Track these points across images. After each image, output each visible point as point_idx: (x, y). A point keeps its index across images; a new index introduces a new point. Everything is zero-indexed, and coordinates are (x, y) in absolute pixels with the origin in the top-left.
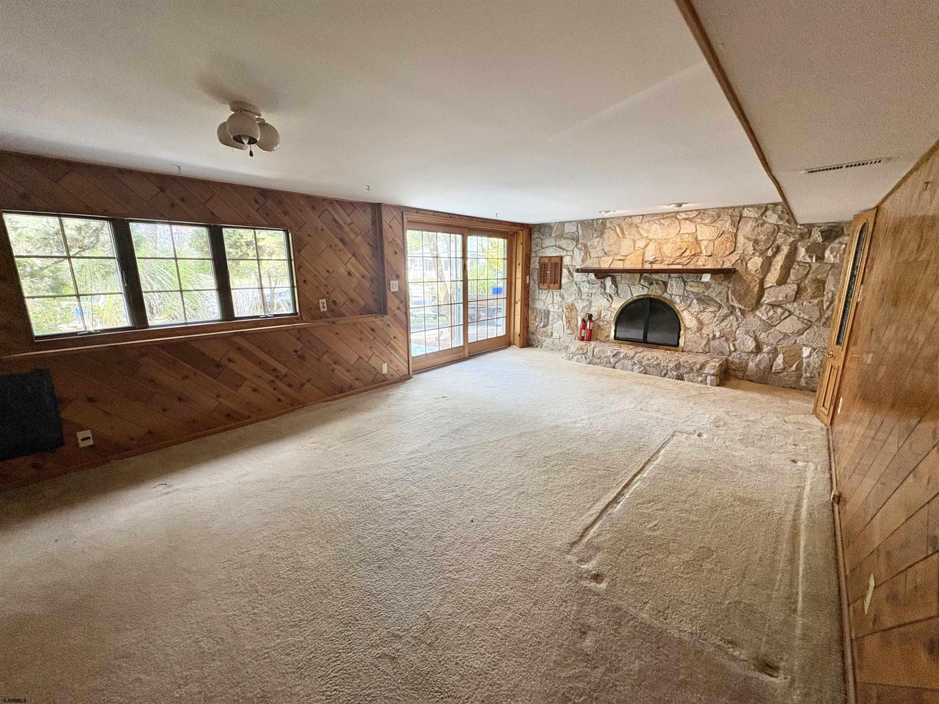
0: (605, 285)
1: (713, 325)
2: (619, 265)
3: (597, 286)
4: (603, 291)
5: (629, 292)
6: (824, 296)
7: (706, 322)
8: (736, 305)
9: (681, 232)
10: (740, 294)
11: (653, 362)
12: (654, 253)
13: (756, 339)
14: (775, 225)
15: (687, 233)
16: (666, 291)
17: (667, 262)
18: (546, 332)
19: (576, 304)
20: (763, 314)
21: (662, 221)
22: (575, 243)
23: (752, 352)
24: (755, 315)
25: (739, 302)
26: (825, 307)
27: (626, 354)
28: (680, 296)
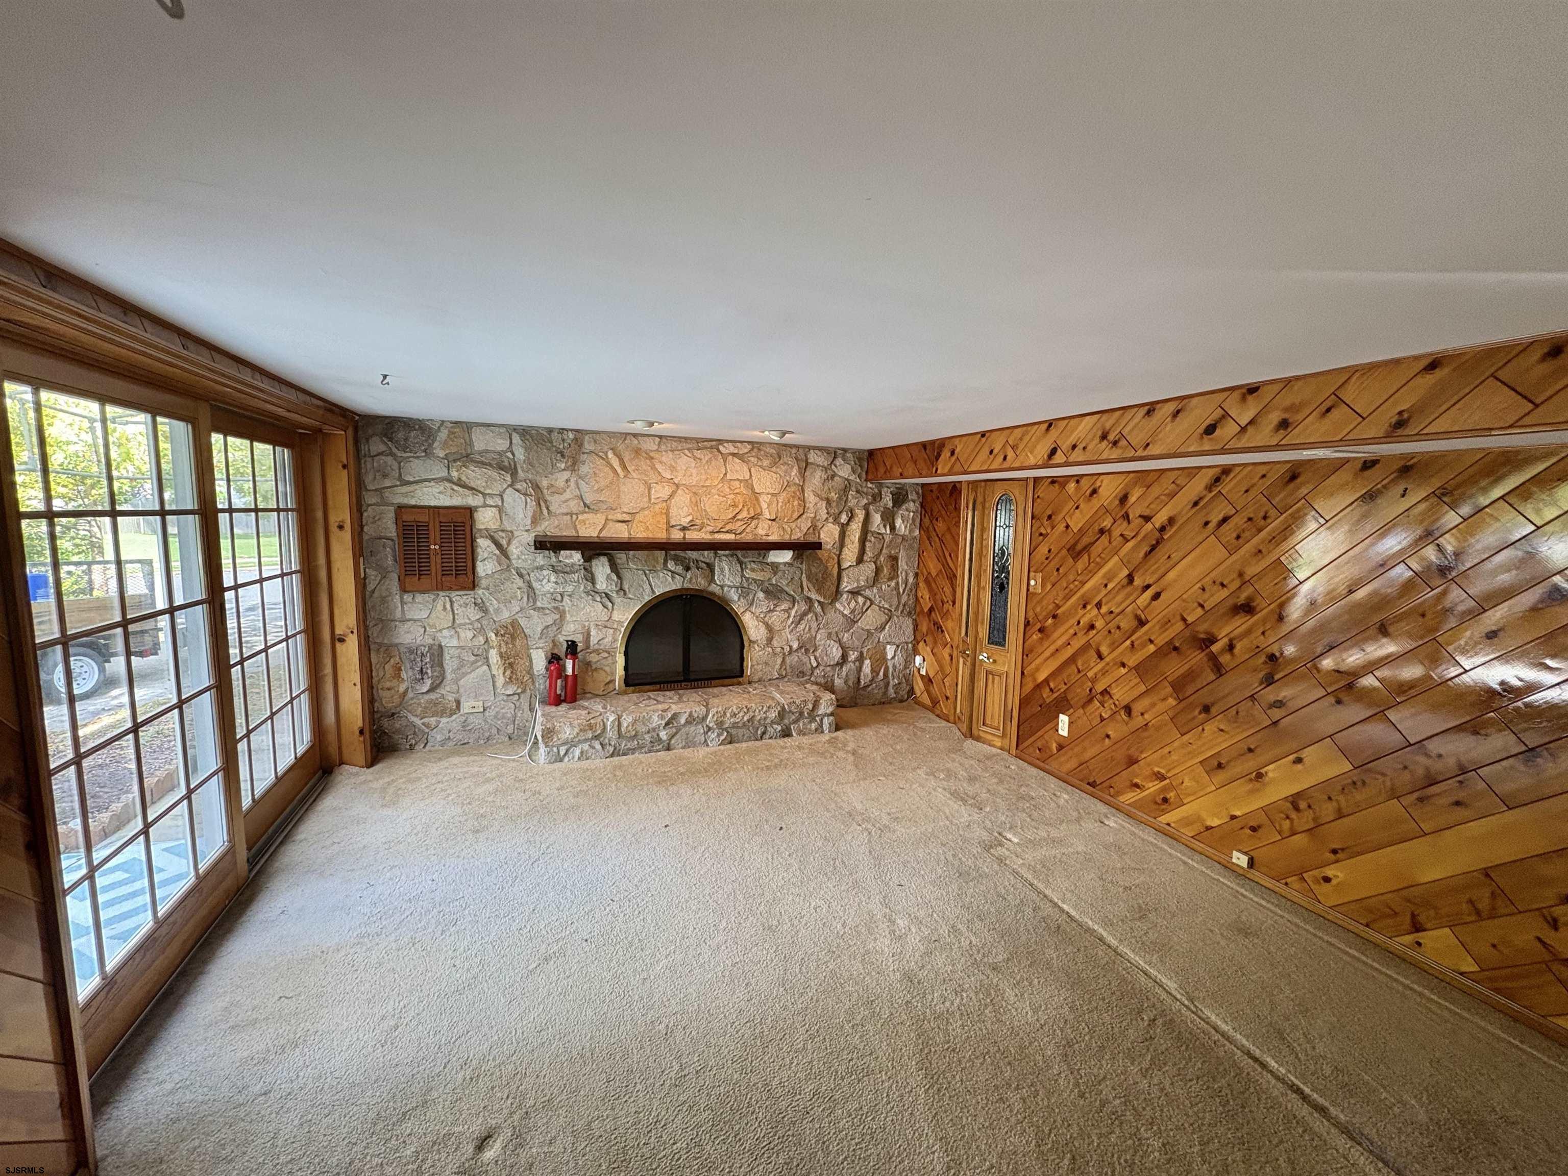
0: (592, 575)
1: (787, 630)
2: (620, 533)
3: (575, 576)
4: (589, 586)
5: (647, 586)
6: (898, 576)
7: (777, 628)
8: (814, 596)
9: (728, 477)
10: (817, 580)
11: (743, 717)
12: (691, 511)
13: (840, 642)
14: (846, 479)
15: (738, 480)
16: (712, 580)
17: (710, 529)
18: (436, 705)
19: (523, 622)
20: (845, 607)
21: (698, 453)
22: (508, 478)
23: (838, 664)
24: (836, 609)
25: (818, 591)
26: (901, 591)
27: (690, 715)
28: (737, 588)
